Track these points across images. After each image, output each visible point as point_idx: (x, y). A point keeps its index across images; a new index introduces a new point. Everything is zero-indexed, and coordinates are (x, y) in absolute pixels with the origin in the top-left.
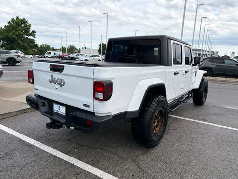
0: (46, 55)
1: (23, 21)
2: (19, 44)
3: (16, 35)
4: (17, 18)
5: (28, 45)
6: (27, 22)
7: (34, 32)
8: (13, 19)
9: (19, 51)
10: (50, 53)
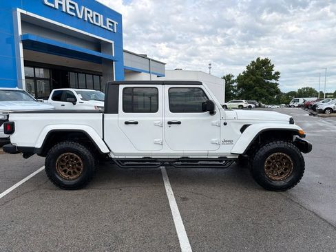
0: (291, 104)
1: (266, 63)
2: (256, 91)
3: (254, 81)
4: (258, 59)
5: (267, 91)
6: (269, 62)
7: (277, 73)
8: (253, 62)
9: (244, 101)
10: (298, 101)
